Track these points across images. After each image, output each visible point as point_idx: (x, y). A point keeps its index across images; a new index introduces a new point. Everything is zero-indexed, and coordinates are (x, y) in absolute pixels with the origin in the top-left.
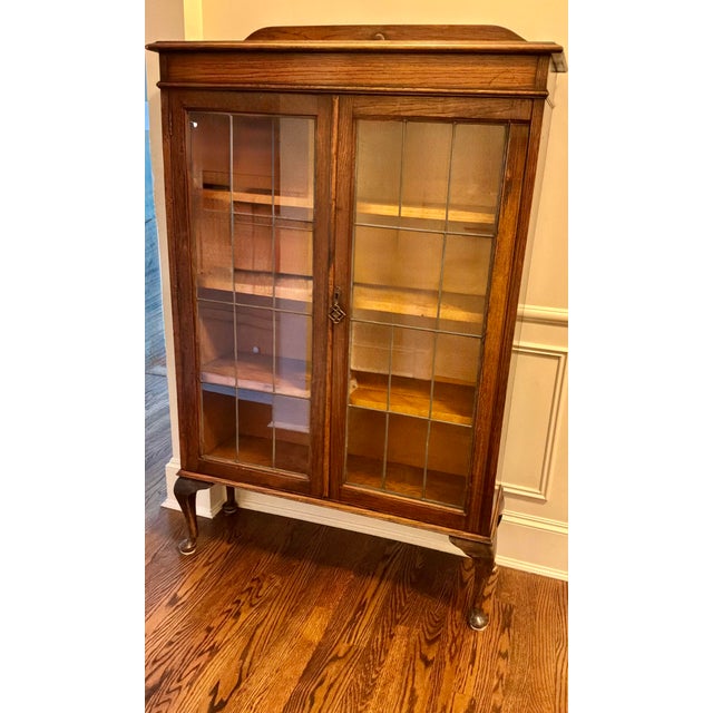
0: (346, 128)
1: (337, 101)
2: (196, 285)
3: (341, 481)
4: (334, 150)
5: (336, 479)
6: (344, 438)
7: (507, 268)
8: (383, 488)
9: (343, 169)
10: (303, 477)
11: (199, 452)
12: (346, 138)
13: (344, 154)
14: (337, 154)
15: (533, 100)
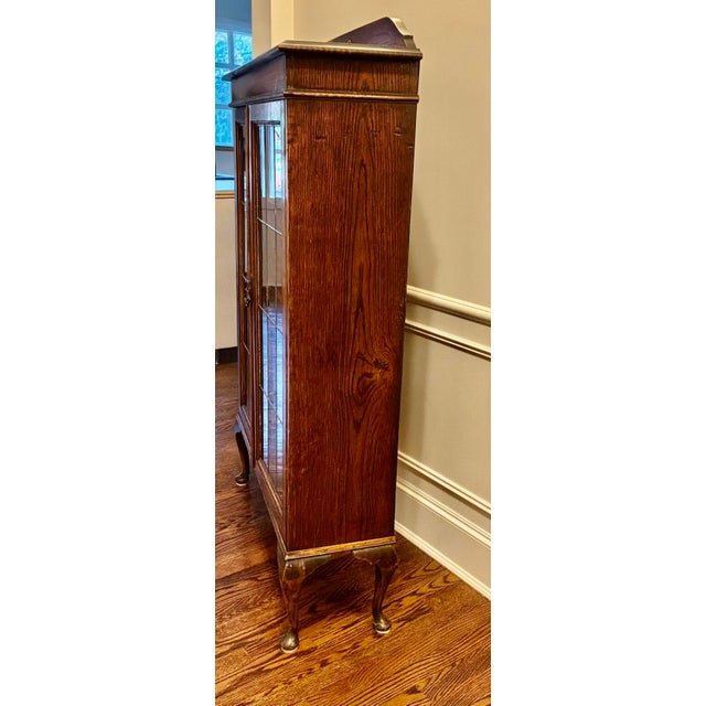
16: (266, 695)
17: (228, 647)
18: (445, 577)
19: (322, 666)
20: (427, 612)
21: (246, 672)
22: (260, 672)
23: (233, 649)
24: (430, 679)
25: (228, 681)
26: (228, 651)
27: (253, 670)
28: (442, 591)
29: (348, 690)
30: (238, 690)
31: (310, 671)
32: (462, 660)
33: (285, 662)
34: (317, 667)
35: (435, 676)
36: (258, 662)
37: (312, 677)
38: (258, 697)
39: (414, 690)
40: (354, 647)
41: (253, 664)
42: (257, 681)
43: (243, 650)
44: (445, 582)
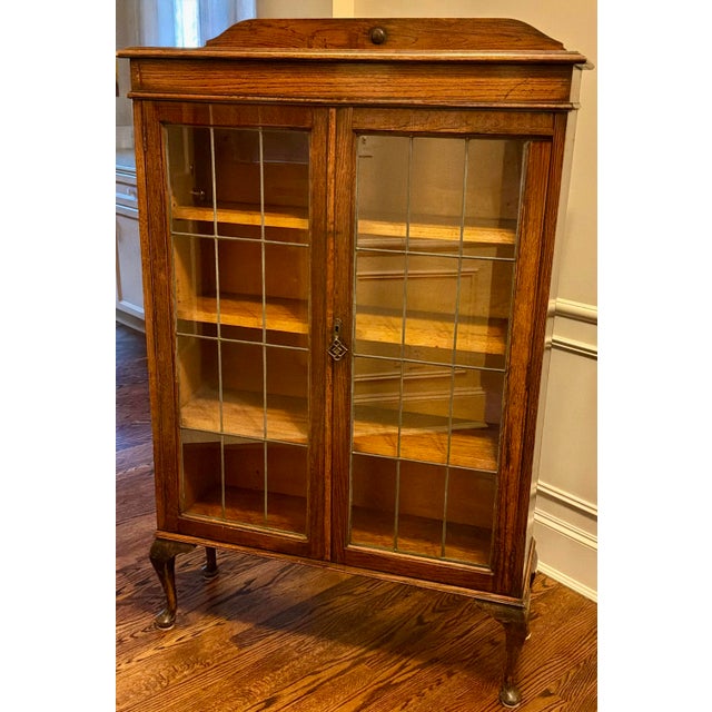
0: (344, 144)
1: (334, 115)
2: (175, 318)
3: (346, 540)
4: (331, 168)
5: (340, 539)
6: (347, 492)
7: (532, 294)
8: (395, 547)
9: (343, 189)
10: (302, 537)
11: (179, 510)
12: (344, 155)
13: (342, 172)
14: (335, 172)
15: (554, 114)
16: (403, 708)
17: (348, 664)
18: (543, 582)
19: (449, 676)
20: (537, 616)
21: (375, 687)
22: (388, 687)
23: (354, 665)
24: (560, 682)
25: (359, 697)
26: (349, 668)
27: (381, 685)
28: (545, 595)
29: (482, 699)
30: (374, 705)
31: (439, 683)
32: (585, 661)
33: (410, 675)
34: (444, 677)
35: (564, 678)
36: (384, 676)
37: (442, 688)
38: (396, 710)
39: (547, 694)
40: (475, 655)
41: (379, 679)
42: (389, 695)
43: (363, 666)
44: (545, 586)
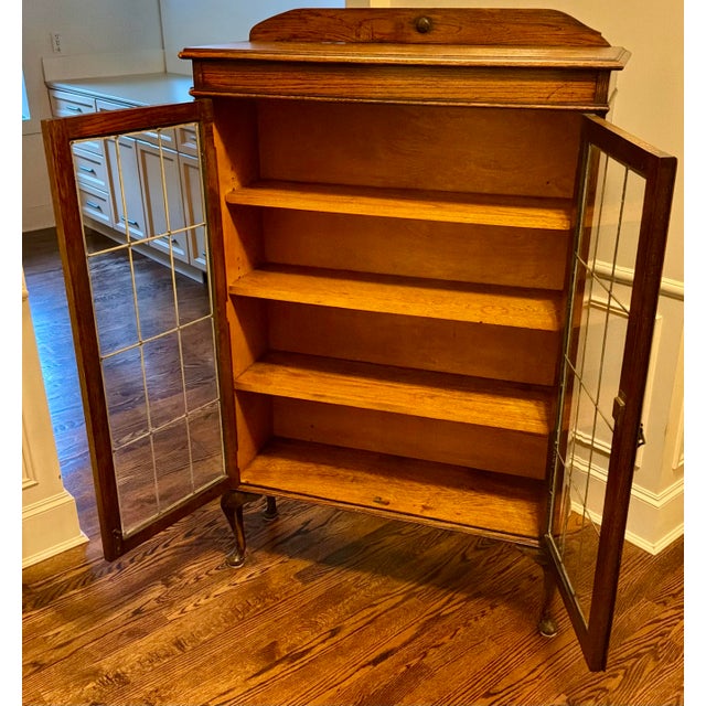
16: (452, 637)
17: (401, 598)
19: (492, 608)
21: (427, 618)
22: (438, 618)
23: (406, 598)
25: (413, 627)
26: (402, 601)
27: (432, 616)
29: (522, 628)
30: (426, 634)
31: (483, 614)
33: (457, 607)
34: (487, 610)
36: (433, 608)
37: (486, 618)
38: (446, 639)
40: (515, 589)
41: (430, 611)
42: (439, 625)
43: (414, 599)
